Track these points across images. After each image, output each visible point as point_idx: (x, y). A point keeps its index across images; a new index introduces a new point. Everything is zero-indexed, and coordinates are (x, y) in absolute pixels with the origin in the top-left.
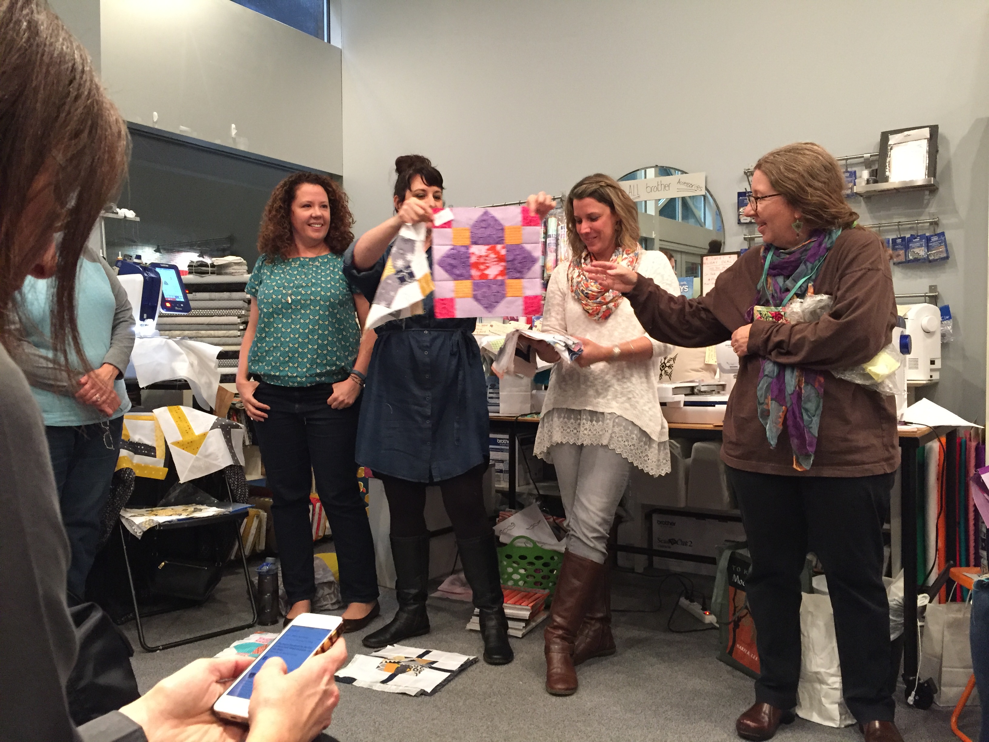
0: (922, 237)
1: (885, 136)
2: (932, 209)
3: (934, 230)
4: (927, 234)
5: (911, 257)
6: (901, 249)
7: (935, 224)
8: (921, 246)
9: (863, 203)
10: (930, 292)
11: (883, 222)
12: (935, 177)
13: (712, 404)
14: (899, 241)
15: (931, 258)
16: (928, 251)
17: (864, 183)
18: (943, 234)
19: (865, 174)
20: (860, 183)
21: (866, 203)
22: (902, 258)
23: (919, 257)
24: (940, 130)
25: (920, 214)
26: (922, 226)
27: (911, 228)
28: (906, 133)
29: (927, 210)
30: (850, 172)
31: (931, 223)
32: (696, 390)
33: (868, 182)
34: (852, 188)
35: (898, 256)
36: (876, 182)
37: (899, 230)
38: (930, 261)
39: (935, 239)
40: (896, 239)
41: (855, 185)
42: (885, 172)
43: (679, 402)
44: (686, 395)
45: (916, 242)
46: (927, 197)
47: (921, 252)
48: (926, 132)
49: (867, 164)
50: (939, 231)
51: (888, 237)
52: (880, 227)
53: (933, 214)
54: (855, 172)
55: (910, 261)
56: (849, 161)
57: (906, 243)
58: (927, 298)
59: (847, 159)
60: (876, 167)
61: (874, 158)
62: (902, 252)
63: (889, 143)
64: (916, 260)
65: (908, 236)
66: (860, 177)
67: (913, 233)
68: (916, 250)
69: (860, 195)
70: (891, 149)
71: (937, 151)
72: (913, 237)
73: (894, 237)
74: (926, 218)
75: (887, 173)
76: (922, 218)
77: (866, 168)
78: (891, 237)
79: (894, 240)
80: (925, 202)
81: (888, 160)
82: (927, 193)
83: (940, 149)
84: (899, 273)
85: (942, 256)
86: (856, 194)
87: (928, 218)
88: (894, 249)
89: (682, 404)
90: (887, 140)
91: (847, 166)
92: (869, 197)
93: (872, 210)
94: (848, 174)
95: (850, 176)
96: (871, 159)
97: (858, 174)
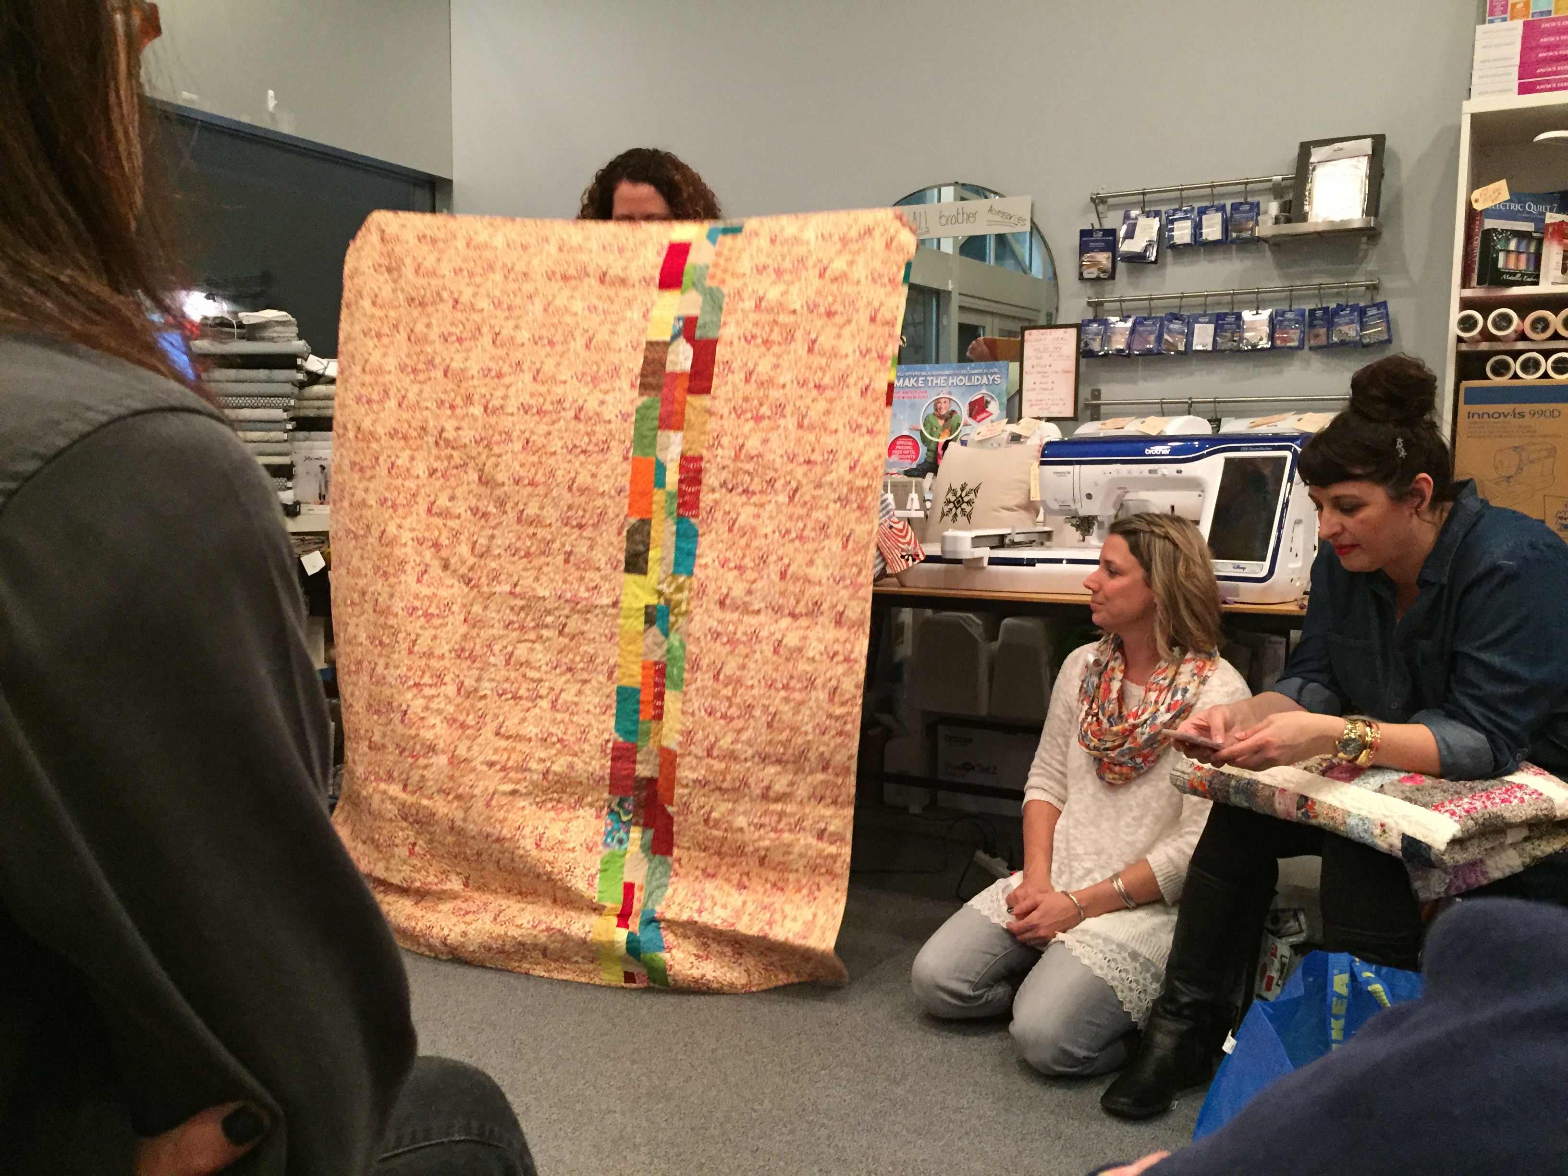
0: (1354, 308)
1: (1305, 149)
2: (1371, 265)
3: (1372, 298)
4: (1362, 304)
5: (1335, 339)
6: (1322, 326)
7: (1374, 288)
8: (1352, 322)
9: (1268, 254)
11: (1298, 283)
12: (1376, 215)
13: (1031, 562)
14: (1319, 313)
15: (1366, 341)
16: (1361, 330)
17: (1270, 222)
18: (1384, 304)
19: (1273, 208)
20: (1265, 222)
21: (1273, 253)
22: (1323, 341)
23: (1347, 339)
24: (1388, 143)
25: (1352, 273)
26: (1355, 291)
27: (1338, 294)
28: (1337, 145)
29: (1364, 265)
30: (1251, 204)
31: (1368, 287)
32: (1007, 541)
33: (1277, 221)
34: (1252, 229)
35: (1317, 336)
36: (1288, 221)
37: (1320, 297)
38: (1365, 346)
39: (1372, 312)
40: (1315, 310)
41: (1257, 224)
42: (1303, 205)
43: (981, 559)
44: (992, 548)
45: (1345, 316)
46: (1363, 247)
47: (1351, 331)
48: (1367, 145)
49: (1277, 191)
50: (1379, 299)
51: (1303, 307)
52: (1291, 291)
53: (1371, 273)
54: (1258, 204)
55: (1334, 345)
56: (1249, 186)
57: (1329, 318)
59: (1246, 183)
60: (1290, 196)
61: (1288, 182)
62: (1322, 331)
63: (1312, 160)
64: (1343, 343)
65: (1333, 306)
66: (1266, 212)
67: (1342, 301)
68: (1344, 329)
69: (1265, 240)
70: (1314, 169)
71: (1382, 175)
72: (1340, 308)
73: (1312, 307)
74: (1360, 279)
75: (1307, 208)
76: (1355, 279)
77: (1275, 198)
78: (1308, 307)
79: (1312, 312)
80: (1361, 254)
81: (1308, 186)
82: (1364, 239)
83: (1387, 173)
84: (1317, 362)
85: (1381, 338)
86: (1259, 239)
87: (1363, 279)
88: (1312, 326)
89: (985, 562)
90: (1309, 155)
91: (1246, 193)
92: (1277, 244)
93: (1280, 266)
94: (1247, 207)
95: (1251, 210)
96: (1283, 184)
97: (1262, 207)
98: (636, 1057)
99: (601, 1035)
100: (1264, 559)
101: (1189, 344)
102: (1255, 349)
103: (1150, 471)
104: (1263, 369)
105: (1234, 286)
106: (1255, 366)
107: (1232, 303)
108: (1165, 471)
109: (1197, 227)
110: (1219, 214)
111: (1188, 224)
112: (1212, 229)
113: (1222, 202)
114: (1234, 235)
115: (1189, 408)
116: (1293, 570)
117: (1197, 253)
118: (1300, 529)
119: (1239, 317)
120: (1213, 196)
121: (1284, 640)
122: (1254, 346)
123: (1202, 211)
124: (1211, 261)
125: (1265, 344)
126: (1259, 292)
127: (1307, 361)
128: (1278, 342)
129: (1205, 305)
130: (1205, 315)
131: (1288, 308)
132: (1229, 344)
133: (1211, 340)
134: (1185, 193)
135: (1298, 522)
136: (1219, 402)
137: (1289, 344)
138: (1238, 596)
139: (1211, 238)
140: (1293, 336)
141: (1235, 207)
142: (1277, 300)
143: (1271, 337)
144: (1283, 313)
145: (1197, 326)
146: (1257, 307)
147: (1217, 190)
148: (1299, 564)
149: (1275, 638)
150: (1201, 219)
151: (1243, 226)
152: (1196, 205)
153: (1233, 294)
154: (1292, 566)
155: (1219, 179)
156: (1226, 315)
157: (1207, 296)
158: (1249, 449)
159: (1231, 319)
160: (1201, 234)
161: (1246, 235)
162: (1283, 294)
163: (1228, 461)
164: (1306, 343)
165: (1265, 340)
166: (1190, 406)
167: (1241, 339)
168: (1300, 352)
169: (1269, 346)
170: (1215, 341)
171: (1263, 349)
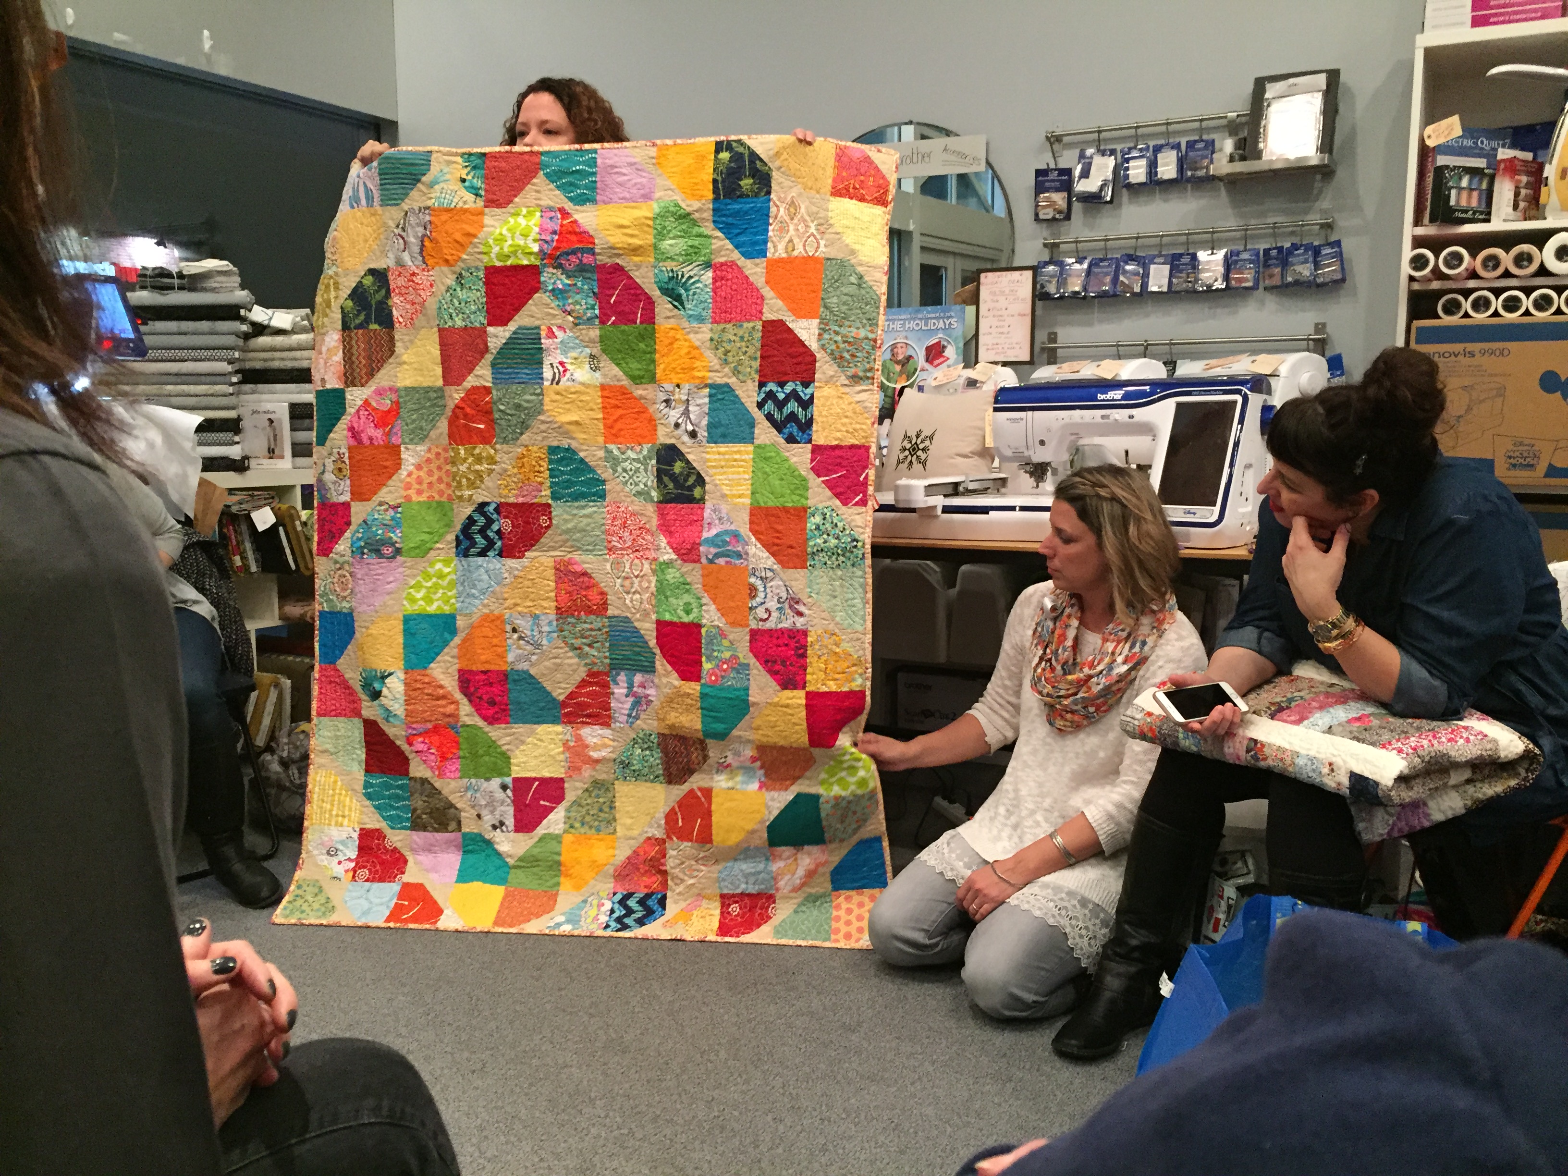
0: (1308, 247)
1: (1260, 85)
2: (1325, 204)
3: (1326, 237)
4: (1316, 243)
5: (1290, 279)
6: (1276, 266)
7: (1328, 227)
8: (1306, 261)
9: (1223, 192)
10: (1316, 333)
11: (1253, 222)
12: (1331, 152)
13: (985, 510)
14: (1274, 253)
15: (1320, 280)
16: (1316, 270)
17: (1225, 160)
18: (1338, 243)
19: (1228, 145)
20: (1219, 160)
21: (1228, 191)
22: (1277, 281)
23: (1302, 279)
24: (1343, 78)
25: (1306, 213)
26: (1310, 230)
27: (1293, 233)
28: (1292, 81)
29: (1317, 204)
30: (1206, 141)
31: (1322, 226)
32: (961, 489)
33: (1232, 159)
34: (1207, 168)
35: (1271, 276)
36: (1243, 158)
37: (1274, 236)
38: (1319, 286)
39: (1326, 251)
40: (1270, 249)
41: (1212, 162)
42: (1257, 143)
43: (935, 507)
44: (945, 496)
45: (1299, 255)
46: (1318, 185)
47: (1305, 270)
48: (1321, 80)
49: (1232, 128)
50: (1333, 238)
51: (1257, 247)
52: (1246, 230)
53: (1326, 212)
54: (1213, 141)
55: (1289, 285)
56: (1204, 124)
57: (1284, 257)
58: (1311, 342)
59: (1201, 120)
60: (1244, 133)
61: (1244, 119)
62: (1277, 270)
63: (1267, 96)
64: (1297, 283)
65: (1287, 245)
66: (1221, 150)
67: (1296, 240)
68: (1299, 268)
69: (1220, 179)
70: (1268, 106)
71: (1336, 111)
72: (1295, 247)
73: (1267, 246)
74: (1315, 218)
75: (1261, 145)
76: (1309, 217)
77: (1230, 135)
78: (1262, 246)
79: (1267, 251)
80: (1315, 192)
81: (1263, 123)
82: (1318, 177)
83: (1342, 108)
84: (1271, 302)
85: (1335, 278)
86: (1214, 178)
87: (1318, 217)
88: (1266, 266)
89: (939, 511)
90: (1263, 91)
91: (1201, 130)
92: (1232, 182)
93: (1235, 203)
94: (1201, 145)
95: (1206, 148)
96: (1238, 120)
97: (1217, 145)
98: (592, 1011)
99: (560, 990)
100: (1214, 504)
101: (1145, 285)
102: (1209, 290)
103: (1103, 417)
104: (1219, 311)
105: (1189, 225)
106: (1210, 308)
107: (1188, 243)
108: (1117, 417)
109: (1153, 166)
110: (1175, 152)
111: (1143, 162)
112: (1167, 168)
113: (1177, 140)
114: (1189, 173)
115: (1145, 351)
116: (1244, 515)
117: (1152, 193)
118: (1250, 473)
119: (1194, 257)
120: (1168, 134)
121: (1237, 583)
122: (1209, 286)
123: (1158, 149)
124: (1166, 201)
125: (1220, 285)
126: (1213, 232)
127: (1262, 303)
128: (1233, 282)
129: (1161, 245)
130: (1160, 256)
131: (1242, 248)
132: (1184, 285)
133: (1165, 281)
134: (1140, 131)
135: (1248, 466)
136: (1174, 344)
137: (1244, 285)
138: (1188, 541)
139: (1166, 177)
140: (1247, 277)
141: (1191, 145)
142: (1233, 240)
143: (1226, 278)
144: (1238, 253)
145: (1152, 267)
146: (1213, 247)
147: (1172, 128)
148: (1250, 508)
149: (1229, 581)
150: (1156, 158)
151: (1198, 165)
152: (1152, 144)
153: (1189, 234)
154: (1242, 510)
155: (1174, 116)
156: (1181, 255)
157: (1162, 236)
158: (1200, 393)
159: (1186, 260)
160: (1156, 173)
161: (1201, 173)
162: (1238, 234)
163: (1179, 405)
164: (1261, 283)
165: (1220, 281)
166: (1146, 348)
167: (1197, 280)
168: (1256, 293)
169: (1224, 286)
170: (1170, 283)
171: (1217, 290)
